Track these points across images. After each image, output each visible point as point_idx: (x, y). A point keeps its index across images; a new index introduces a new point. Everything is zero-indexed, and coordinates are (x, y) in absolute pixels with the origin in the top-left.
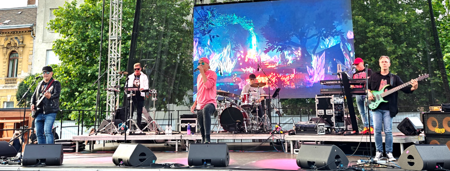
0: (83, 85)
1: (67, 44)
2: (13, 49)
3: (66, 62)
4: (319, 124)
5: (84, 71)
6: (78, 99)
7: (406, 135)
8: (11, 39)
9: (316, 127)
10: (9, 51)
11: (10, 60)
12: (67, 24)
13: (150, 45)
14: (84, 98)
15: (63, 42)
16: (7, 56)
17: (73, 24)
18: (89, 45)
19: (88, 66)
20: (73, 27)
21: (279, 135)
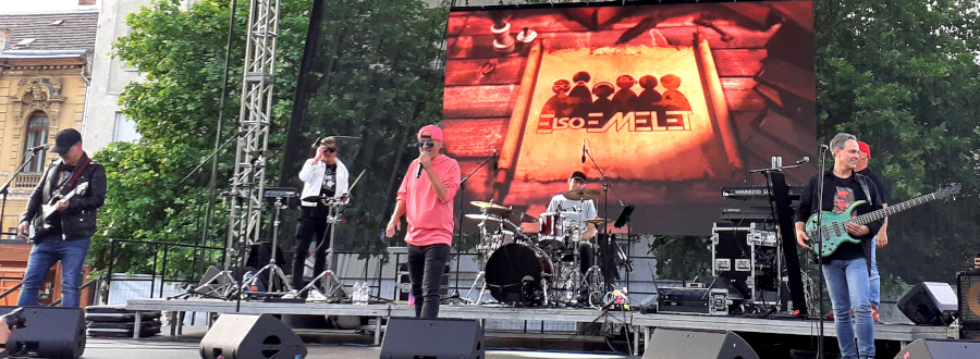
0: (186, 192)
1: (155, 94)
2: (38, 106)
3: (149, 137)
4: (714, 290)
5: (191, 159)
6: (172, 222)
7: (918, 324)
8: (35, 82)
9: (707, 296)
10: (28, 111)
11: (28, 130)
12: (156, 47)
13: (352, 105)
14: (187, 223)
15: (145, 90)
16: (22, 123)
17: (169, 49)
18: (208, 99)
19: (202, 147)
20: (171, 54)
21: (621, 313)
